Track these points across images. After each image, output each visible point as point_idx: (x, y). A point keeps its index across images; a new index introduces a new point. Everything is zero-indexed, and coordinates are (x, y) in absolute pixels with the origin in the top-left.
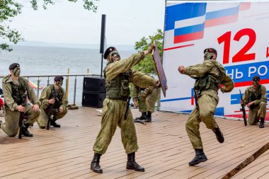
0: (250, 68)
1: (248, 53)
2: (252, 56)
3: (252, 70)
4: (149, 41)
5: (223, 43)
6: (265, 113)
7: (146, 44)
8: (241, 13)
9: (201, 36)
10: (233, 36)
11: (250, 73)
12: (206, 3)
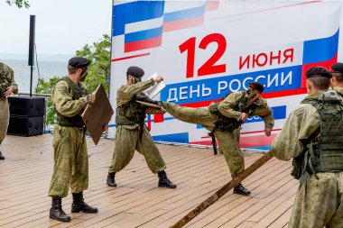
0: (219, 83)
2: (222, 68)
3: (222, 85)
4: (93, 50)
5: (186, 52)
6: (238, 138)
7: (90, 53)
8: (208, 15)
9: (158, 44)
10: (198, 43)
11: (220, 88)
12: (164, 2)
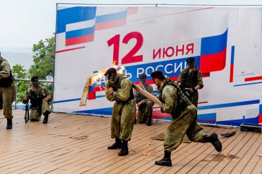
0: (138, 69)
1: (137, 54)
2: (140, 58)
3: (140, 71)
4: (46, 44)
5: (112, 46)
7: (44, 46)
8: (129, 18)
9: (91, 39)
10: (121, 39)
11: (138, 74)
12: (95, 8)
